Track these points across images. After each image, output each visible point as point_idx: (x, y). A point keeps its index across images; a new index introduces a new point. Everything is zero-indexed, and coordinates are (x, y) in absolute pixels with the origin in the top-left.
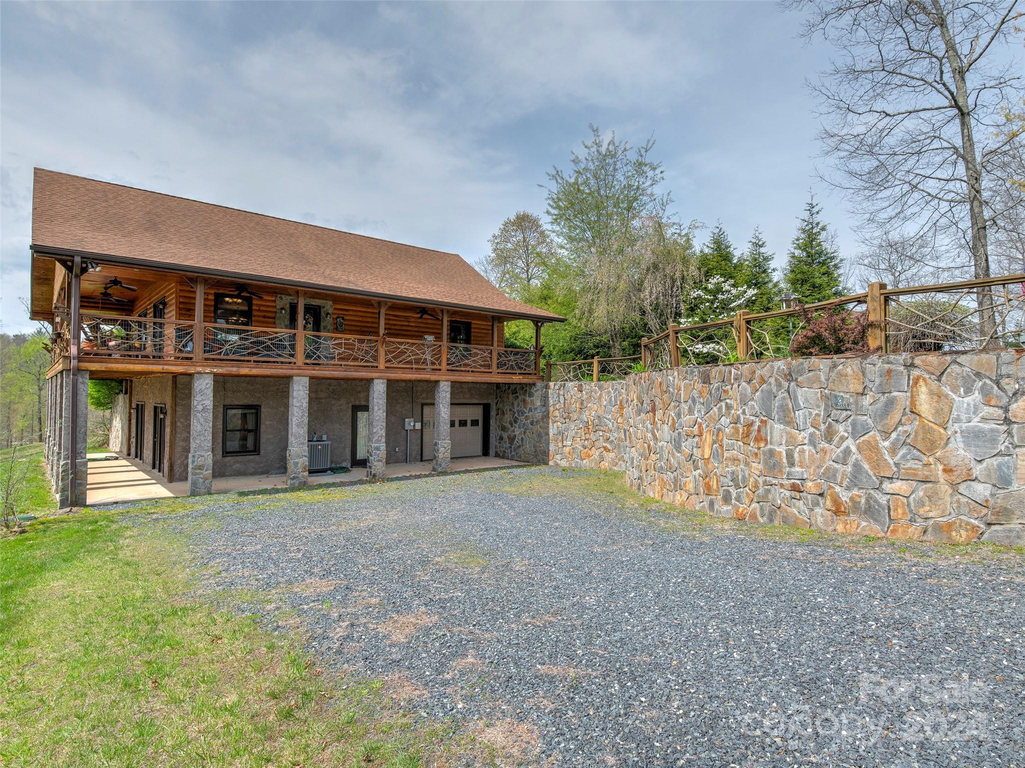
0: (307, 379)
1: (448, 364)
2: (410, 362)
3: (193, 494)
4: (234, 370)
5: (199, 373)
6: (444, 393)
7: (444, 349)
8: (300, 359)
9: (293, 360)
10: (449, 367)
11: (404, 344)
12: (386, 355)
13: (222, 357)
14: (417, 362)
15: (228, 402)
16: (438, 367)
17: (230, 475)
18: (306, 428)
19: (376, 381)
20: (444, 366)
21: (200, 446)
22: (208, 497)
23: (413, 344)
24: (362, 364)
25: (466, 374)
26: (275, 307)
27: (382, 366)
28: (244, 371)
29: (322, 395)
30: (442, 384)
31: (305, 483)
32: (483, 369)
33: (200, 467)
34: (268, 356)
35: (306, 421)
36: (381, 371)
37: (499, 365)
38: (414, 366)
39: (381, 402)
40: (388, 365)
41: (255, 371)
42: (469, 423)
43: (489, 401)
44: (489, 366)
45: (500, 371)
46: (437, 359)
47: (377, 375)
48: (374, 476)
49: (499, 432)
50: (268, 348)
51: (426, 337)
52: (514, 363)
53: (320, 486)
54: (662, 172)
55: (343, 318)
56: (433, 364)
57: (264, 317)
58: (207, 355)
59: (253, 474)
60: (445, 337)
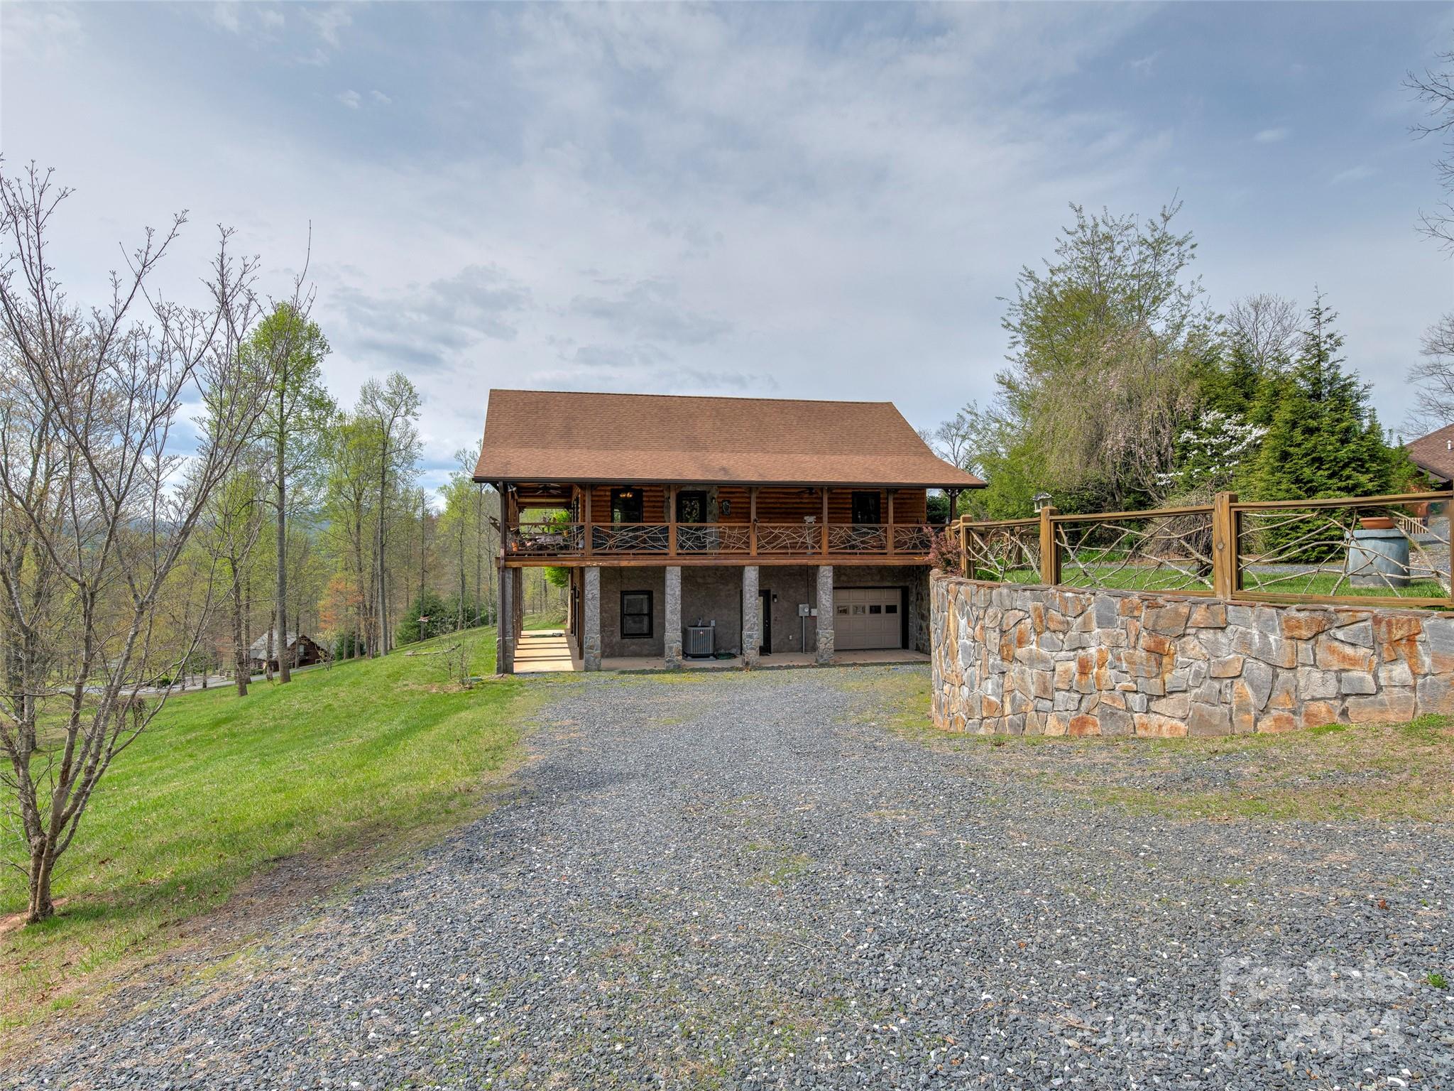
0: (679, 569)
1: (830, 547)
2: (785, 547)
3: (587, 670)
4: (616, 563)
5: (589, 566)
6: (826, 578)
7: (825, 531)
8: (673, 549)
9: (666, 551)
10: (831, 550)
11: (780, 529)
12: (759, 540)
13: (607, 551)
14: (793, 546)
15: (625, 588)
16: (819, 550)
17: (628, 656)
18: (679, 615)
19: (747, 569)
20: (825, 549)
21: (591, 629)
22: (597, 673)
23: (788, 528)
24: (733, 551)
25: (852, 557)
26: (663, 496)
27: (754, 552)
28: (624, 563)
29: (709, 580)
30: (822, 569)
31: (679, 666)
32: (875, 551)
33: (591, 647)
34: (644, 548)
35: (679, 608)
36: (753, 558)
37: (898, 545)
38: (790, 551)
39: (753, 589)
40: (759, 551)
41: (633, 563)
42: (883, 609)
43: (907, 584)
44: (882, 547)
45: (898, 551)
46: (817, 542)
47: (748, 562)
48: (747, 664)
49: (920, 621)
50: (644, 541)
51: (806, 518)
52: (918, 542)
53: (694, 670)
54: (1193, 247)
55: (729, 502)
56: (813, 547)
57: (654, 507)
58: (596, 551)
59: (647, 656)
60: (825, 519)
